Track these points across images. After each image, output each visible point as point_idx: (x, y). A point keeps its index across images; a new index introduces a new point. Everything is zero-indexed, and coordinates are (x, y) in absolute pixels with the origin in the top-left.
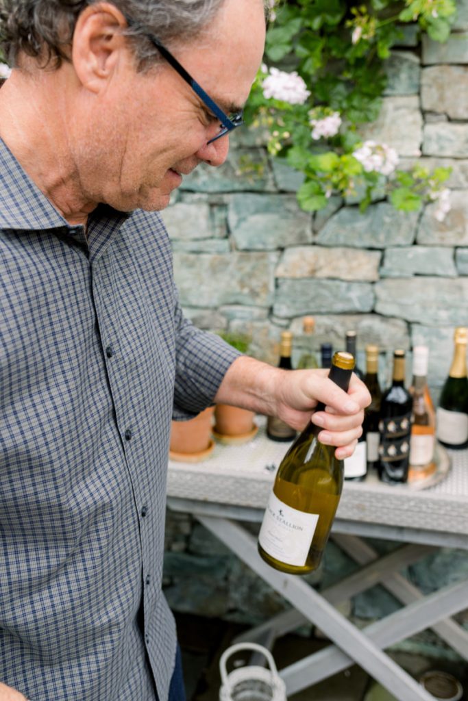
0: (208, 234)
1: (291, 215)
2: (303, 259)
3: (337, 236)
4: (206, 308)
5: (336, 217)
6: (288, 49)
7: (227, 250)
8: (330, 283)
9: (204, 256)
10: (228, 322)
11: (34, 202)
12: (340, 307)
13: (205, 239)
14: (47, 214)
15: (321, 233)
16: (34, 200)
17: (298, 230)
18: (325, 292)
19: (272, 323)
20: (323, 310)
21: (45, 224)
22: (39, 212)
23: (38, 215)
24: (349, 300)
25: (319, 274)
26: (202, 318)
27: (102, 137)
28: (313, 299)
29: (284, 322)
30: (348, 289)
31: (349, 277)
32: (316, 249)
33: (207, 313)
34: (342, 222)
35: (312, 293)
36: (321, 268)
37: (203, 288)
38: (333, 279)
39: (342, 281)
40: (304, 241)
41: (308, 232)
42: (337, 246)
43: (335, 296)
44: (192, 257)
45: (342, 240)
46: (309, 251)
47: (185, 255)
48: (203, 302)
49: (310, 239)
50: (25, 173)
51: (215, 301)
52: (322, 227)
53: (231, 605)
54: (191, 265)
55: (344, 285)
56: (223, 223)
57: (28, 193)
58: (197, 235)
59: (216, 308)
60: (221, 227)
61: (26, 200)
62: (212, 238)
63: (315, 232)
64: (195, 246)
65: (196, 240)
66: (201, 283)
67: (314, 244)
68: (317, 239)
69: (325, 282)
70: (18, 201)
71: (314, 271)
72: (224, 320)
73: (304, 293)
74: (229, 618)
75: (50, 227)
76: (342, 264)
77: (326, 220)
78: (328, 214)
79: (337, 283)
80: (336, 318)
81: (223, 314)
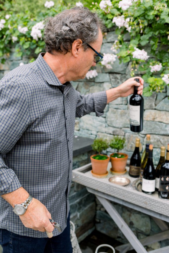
0: (121, 103)
1: (148, 98)
2: (151, 114)
3: (163, 107)
4: (118, 128)
5: (163, 100)
6: (148, 42)
7: (127, 109)
8: (160, 123)
9: (119, 110)
10: (125, 134)
11: (55, 80)
12: (162, 132)
13: (120, 104)
14: (58, 82)
15: (158, 105)
16: (56, 79)
17: (150, 104)
18: (158, 127)
19: (139, 136)
20: (157, 133)
21: (58, 84)
22: (57, 82)
23: (56, 82)
24: (166, 130)
25: (156, 120)
26: (117, 131)
27: (76, 66)
28: (153, 129)
29: (143, 136)
30: (166, 126)
31: (166, 122)
32: (155, 111)
33: (118, 130)
34: (165, 102)
35: (153, 127)
36: (157, 118)
37: (118, 121)
38: (161, 122)
39: (164, 123)
40: (152, 108)
41: (154, 105)
42: (163, 111)
43: (161, 129)
44: (115, 110)
45: (164, 109)
46: (153, 111)
47: (113, 109)
48: (117, 126)
49: (154, 108)
50: (54, 73)
51: (121, 126)
52: (158, 103)
53: (119, 235)
54: (115, 113)
55: (165, 125)
56: (126, 100)
57: (54, 78)
58: (117, 103)
59: (121, 128)
60: (125, 101)
61: (54, 79)
62: (122, 104)
63: (156, 105)
64: (116, 107)
65: (117, 104)
66: (117, 119)
67: (155, 109)
68: (156, 107)
69: (158, 123)
70: (52, 79)
71: (154, 119)
72: (123, 133)
73: (150, 126)
74: (118, 239)
75: (59, 85)
76: (164, 117)
77: (160, 101)
78: (161, 99)
79: (162, 124)
80: (161, 137)
81: (123, 131)
